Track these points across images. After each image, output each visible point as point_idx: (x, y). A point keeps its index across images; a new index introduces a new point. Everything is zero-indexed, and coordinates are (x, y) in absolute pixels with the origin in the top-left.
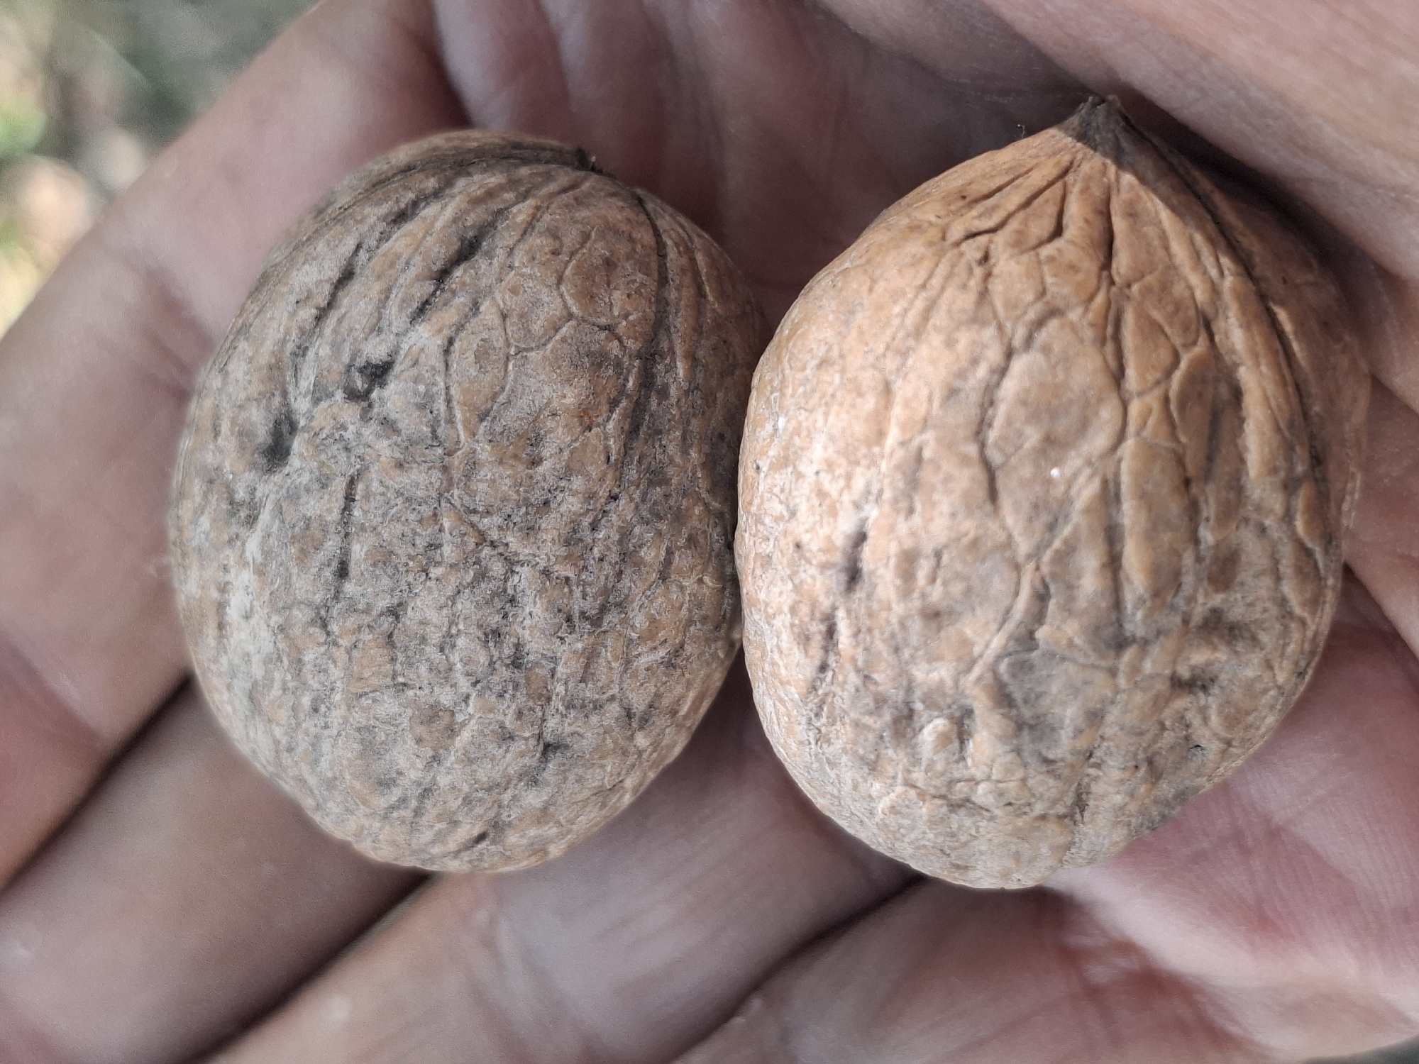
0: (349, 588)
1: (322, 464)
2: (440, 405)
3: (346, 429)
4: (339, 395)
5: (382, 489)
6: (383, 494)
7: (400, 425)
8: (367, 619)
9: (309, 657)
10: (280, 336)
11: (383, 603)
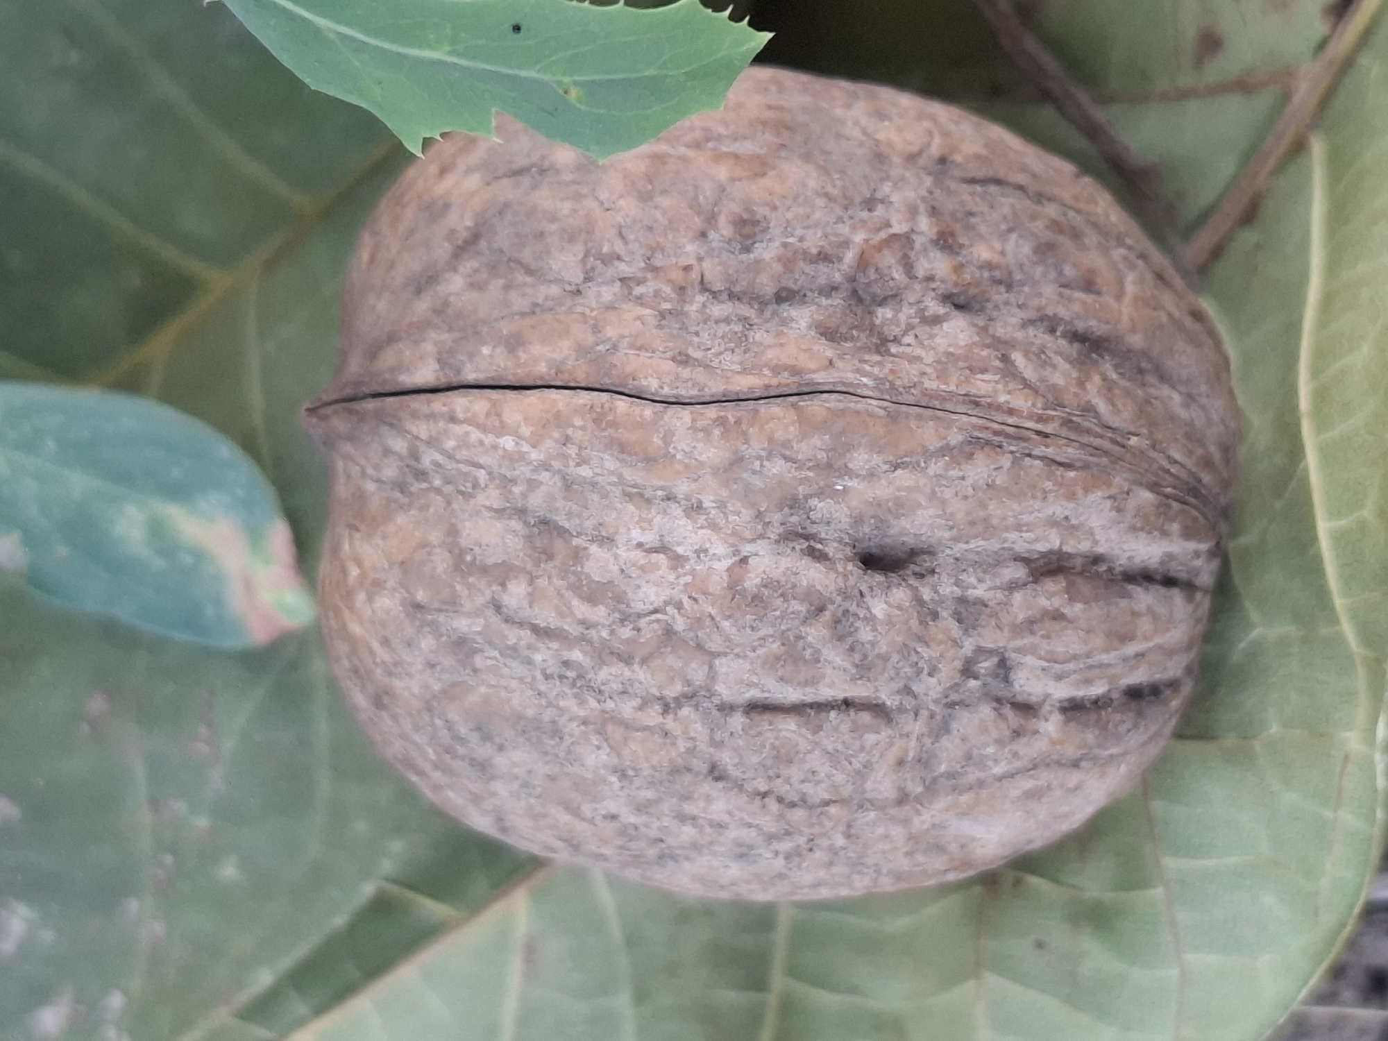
0: (738, 721)
1: (885, 658)
2: (973, 775)
3: (930, 675)
4: (969, 646)
5: (868, 745)
6: (862, 749)
7: (945, 741)
8: (703, 746)
9: (640, 674)
10: (1025, 518)
11: (726, 758)
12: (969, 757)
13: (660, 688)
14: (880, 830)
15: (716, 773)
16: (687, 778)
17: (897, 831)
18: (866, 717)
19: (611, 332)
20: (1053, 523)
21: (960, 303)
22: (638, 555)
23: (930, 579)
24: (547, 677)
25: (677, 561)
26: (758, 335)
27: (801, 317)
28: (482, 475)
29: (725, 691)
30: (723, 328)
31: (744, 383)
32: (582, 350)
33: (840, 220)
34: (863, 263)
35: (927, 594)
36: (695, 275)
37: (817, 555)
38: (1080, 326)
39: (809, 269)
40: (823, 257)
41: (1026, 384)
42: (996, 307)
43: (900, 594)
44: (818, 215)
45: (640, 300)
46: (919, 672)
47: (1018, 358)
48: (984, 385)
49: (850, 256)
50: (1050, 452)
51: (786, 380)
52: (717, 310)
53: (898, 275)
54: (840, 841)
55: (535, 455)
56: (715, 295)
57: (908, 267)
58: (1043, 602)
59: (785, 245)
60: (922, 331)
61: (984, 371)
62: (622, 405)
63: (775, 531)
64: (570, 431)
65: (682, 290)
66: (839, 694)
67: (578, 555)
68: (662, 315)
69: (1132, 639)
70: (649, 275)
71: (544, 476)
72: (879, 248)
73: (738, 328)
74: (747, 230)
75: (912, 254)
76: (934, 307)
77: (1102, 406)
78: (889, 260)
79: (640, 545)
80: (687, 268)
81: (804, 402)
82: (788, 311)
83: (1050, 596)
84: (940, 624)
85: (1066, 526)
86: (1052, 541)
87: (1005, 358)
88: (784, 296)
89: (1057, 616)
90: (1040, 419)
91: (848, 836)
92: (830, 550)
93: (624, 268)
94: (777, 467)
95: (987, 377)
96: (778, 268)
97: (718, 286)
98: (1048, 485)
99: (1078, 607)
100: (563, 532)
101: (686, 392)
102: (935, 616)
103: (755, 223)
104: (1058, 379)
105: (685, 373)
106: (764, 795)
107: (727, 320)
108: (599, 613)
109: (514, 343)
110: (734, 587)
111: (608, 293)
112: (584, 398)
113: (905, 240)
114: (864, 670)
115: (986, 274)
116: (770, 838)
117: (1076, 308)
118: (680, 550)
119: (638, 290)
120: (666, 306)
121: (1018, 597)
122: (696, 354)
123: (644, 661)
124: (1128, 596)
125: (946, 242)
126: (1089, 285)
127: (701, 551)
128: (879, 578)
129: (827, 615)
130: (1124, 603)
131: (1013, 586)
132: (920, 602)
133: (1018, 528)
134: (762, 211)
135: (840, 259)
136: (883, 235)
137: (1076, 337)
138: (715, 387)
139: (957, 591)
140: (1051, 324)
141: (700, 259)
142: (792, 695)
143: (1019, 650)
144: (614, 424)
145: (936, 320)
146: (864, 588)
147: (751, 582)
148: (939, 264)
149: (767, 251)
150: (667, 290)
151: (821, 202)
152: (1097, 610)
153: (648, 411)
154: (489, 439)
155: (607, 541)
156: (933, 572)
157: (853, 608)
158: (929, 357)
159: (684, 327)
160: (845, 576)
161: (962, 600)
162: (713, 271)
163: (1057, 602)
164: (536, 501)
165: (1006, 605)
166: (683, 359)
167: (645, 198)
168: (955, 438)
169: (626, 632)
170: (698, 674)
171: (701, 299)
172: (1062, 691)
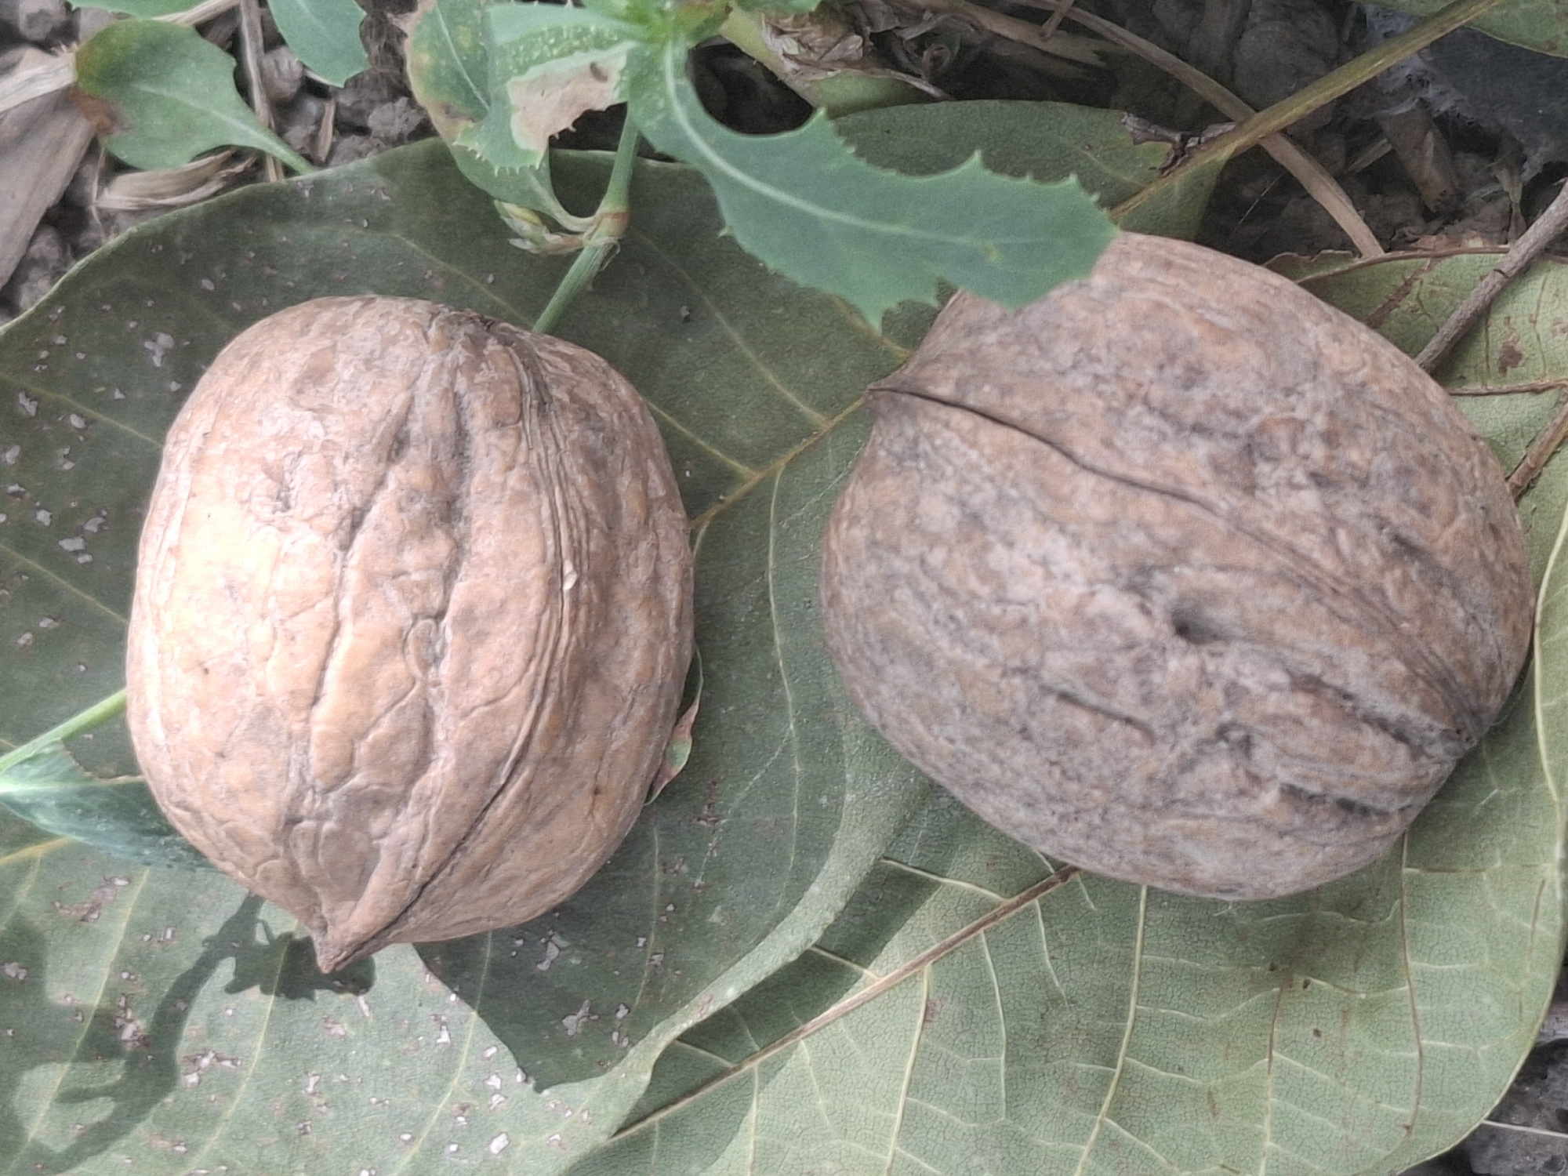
12: (1201, 795)
13: (1006, 658)
14: (1126, 823)
15: (1025, 733)
16: (1003, 729)
17: (1137, 829)
18: (1137, 735)
19: (1070, 407)
20: (1319, 655)
21: (1320, 480)
22: (1025, 562)
23: (1219, 660)
24: (937, 622)
25: (1049, 576)
26: (1168, 448)
27: (1202, 448)
28: (949, 470)
29: (1047, 677)
30: (1146, 433)
31: (1141, 475)
32: (1047, 412)
33: (1261, 393)
34: (1262, 428)
35: (1211, 667)
36: (1142, 392)
37: (1145, 611)
38: (1404, 533)
39: (1223, 417)
40: (1237, 414)
41: (1338, 552)
42: (1346, 495)
43: (1192, 661)
44: (1247, 384)
45: (1100, 395)
46: (1185, 719)
47: (1342, 535)
48: (1308, 543)
49: (1255, 421)
50: (1335, 605)
51: (1170, 483)
52: (1149, 420)
53: (1284, 447)
54: (1097, 820)
55: (987, 469)
56: (1151, 410)
57: (1294, 444)
58: (1291, 708)
59: (1214, 396)
60: (1285, 490)
61: (1313, 532)
62: (1055, 457)
63: (1122, 581)
64: (1014, 461)
65: (1131, 397)
66: (1127, 711)
67: (986, 547)
68: (1109, 409)
69: (1352, 762)
70: (1113, 380)
71: (988, 486)
72: (1278, 423)
73: (1155, 437)
74: (1193, 375)
75: (1299, 437)
76: (1300, 477)
77: (1391, 591)
78: (1282, 434)
79: (1029, 556)
80: (1140, 385)
81: (1174, 502)
82: (1196, 439)
83: (1298, 705)
84: (1212, 692)
85: (1330, 662)
86: (1316, 668)
87: (1332, 531)
88: (1198, 429)
89: (1297, 721)
90: (1336, 580)
91: (1103, 819)
92: (1157, 611)
93: (1100, 369)
94: (1139, 539)
95: (1313, 537)
96: (1201, 408)
97: (1155, 404)
98: (1325, 628)
99: (1315, 722)
100: (984, 529)
101: (1100, 464)
102: (1210, 685)
103: (1200, 372)
104: (1365, 560)
105: (1105, 452)
106: (1053, 764)
107: (1151, 429)
108: (985, 591)
109: (1006, 391)
110: (1078, 610)
111: (1081, 381)
112: (1034, 443)
113: (1302, 425)
114: (1147, 700)
115: (1349, 471)
116: (1051, 799)
117: (1406, 519)
118: (1053, 569)
119: (1102, 387)
120: (1115, 404)
121: (1274, 696)
122: (1119, 443)
123: (1002, 634)
124: (1360, 731)
125: (1330, 438)
126: (1424, 508)
127: (1067, 576)
128: (1182, 643)
129: (1133, 654)
130: (1353, 735)
131: (1273, 687)
132: (1203, 670)
133: (1292, 648)
134: (1208, 366)
135: (1247, 419)
136: (1286, 415)
137: (1397, 539)
138: (1119, 468)
139: (1233, 675)
140: (1382, 523)
141: (1151, 382)
142: (1093, 699)
143: (1263, 735)
144: (1044, 469)
145: (1297, 487)
146: (1168, 646)
147: (1092, 609)
148: (1318, 452)
149: (1199, 395)
150: (1121, 394)
151: (1253, 376)
152: (1329, 729)
153: (1069, 468)
154: (964, 448)
155: (1010, 545)
156: (1221, 655)
157: (1155, 655)
158: (1278, 508)
159: (1120, 424)
160: (1159, 632)
161: (1234, 684)
162: (1157, 394)
163: (1301, 712)
164: (976, 500)
165: (1263, 698)
166: (1108, 444)
167: (1136, 328)
168: (1269, 567)
169: (996, 610)
170: (1033, 658)
171: (1139, 408)
172: (1285, 776)
